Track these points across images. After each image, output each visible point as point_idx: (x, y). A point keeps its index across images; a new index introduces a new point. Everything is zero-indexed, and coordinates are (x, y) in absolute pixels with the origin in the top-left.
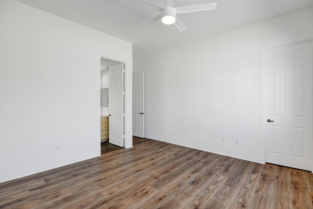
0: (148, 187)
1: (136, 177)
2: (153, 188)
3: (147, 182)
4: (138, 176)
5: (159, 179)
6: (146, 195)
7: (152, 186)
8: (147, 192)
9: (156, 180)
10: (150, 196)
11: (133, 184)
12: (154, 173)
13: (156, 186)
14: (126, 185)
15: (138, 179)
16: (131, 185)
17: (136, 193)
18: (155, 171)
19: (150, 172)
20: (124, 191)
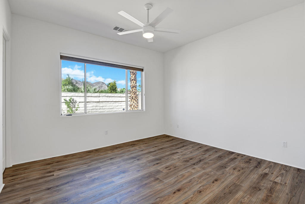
0: (165, 171)
1: (178, 181)
2: (161, 170)
3: (166, 176)
4: (176, 183)
5: (154, 178)
6: (167, 166)
7: (162, 172)
8: (166, 168)
9: (157, 177)
10: (164, 165)
11: (179, 175)
12: (157, 185)
13: (159, 172)
14: (186, 174)
15: (176, 179)
16: (181, 173)
17: (175, 168)
18: (156, 189)
19: (162, 187)
20: (185, 170)
